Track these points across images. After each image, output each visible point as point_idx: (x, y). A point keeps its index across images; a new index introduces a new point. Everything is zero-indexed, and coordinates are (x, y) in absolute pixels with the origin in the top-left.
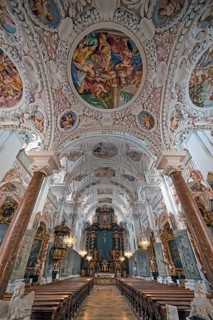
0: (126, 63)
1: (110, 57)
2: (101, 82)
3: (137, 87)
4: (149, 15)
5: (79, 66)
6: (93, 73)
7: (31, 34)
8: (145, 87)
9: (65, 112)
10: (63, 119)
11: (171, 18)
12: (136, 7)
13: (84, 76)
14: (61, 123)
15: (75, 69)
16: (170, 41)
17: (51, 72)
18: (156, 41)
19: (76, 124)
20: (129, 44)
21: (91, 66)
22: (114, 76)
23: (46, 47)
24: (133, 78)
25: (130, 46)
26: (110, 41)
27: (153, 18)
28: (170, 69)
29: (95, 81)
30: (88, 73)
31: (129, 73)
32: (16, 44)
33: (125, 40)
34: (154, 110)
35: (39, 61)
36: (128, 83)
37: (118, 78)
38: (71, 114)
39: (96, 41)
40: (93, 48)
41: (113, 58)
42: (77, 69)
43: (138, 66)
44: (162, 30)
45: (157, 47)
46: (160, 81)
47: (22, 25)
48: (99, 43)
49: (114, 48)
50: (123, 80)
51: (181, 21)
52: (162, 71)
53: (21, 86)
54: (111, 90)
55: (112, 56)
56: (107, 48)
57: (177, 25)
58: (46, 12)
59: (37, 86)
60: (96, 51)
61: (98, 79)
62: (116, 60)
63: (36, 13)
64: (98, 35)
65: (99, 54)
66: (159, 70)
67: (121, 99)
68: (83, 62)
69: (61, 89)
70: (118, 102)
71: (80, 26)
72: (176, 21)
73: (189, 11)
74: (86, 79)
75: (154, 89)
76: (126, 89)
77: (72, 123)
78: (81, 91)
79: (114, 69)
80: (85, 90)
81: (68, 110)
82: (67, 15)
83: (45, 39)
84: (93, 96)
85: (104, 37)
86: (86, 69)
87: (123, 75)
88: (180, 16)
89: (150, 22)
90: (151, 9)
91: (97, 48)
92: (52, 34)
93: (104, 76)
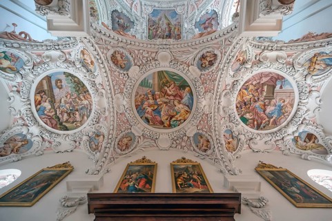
0: (149, 109)
1: (162, 113)
2: (169, 96)
3: (137, 93)
4: (137, 138)
5: (186, 108)
6: (176, 103)
7: (215, 131)
8: (130, 94)
9: (207, 71)
10: (211, 63)
11: (123, 137)
12: (145, 140)
13: (183, 100)
14: (215, 59)
15: (190, 106)
16: (119, 125)
17: (209, 106)
18: (130, 125)
19: (199, 56)
20: (149, 122)
21: (176, 108)
22: (158, 100)
23: (207, 122)
24: (142, 99)
25: (147, 120)
26: (162, 123)
27: (135, 137)
28: (113, 107)
29: (175, 96)
30: (179, 102)
31: (146, 103)
32: (228, 124)
33: (151, 123)
34: (116, 73)
35: (216, 114)
36: (146, 95)
37: (155, 99)
38: (202, 67)
39: (172, 123)
40: (173, 119)
41: (159, 112)
42: (188, 106)
43: (140, 108)
44: (126, 132)
45: (128, 121)
46: (118, 98)
47: (220, 137)
48: (170, 121)
49: (159, 119)
50: (151, 98)
51: (116, 138)
52: (119, 106)
53: (239, 94)
54: (161, 89)
55: (160, 115)
56: (164, 118)
57: (118, 135)
58: (202, 140)
59: (226, 95)
60: (172, 117)
61: (172, 98)
62: (157, 111)
63: (208, 141)
64: (170, 126)
65: (170, 115)
66: (122, 107)
67: (151, 81)
68: (182, 111)
69: (205, 92)
70: (154, 78)
71: (181, 133)
72: (119, 137)
73: (113, 144)
74: (182, 98)
75: (121, 92)
76: (147, 90)
77: (203, 57)
78: (187, 89)
79: (159, 105)
80: (184, 89)
81: (203, 72)
82: (188, 138)
83: (207, 127)
84: (177, 83)
85: (166, 125)
86: (181, 106)
87: (151, 101)
88: (117, 140)
89: (136, 134)
90: (137, 140)
91: (171, 118)
92: (202, 129)
93: (166, 100)
